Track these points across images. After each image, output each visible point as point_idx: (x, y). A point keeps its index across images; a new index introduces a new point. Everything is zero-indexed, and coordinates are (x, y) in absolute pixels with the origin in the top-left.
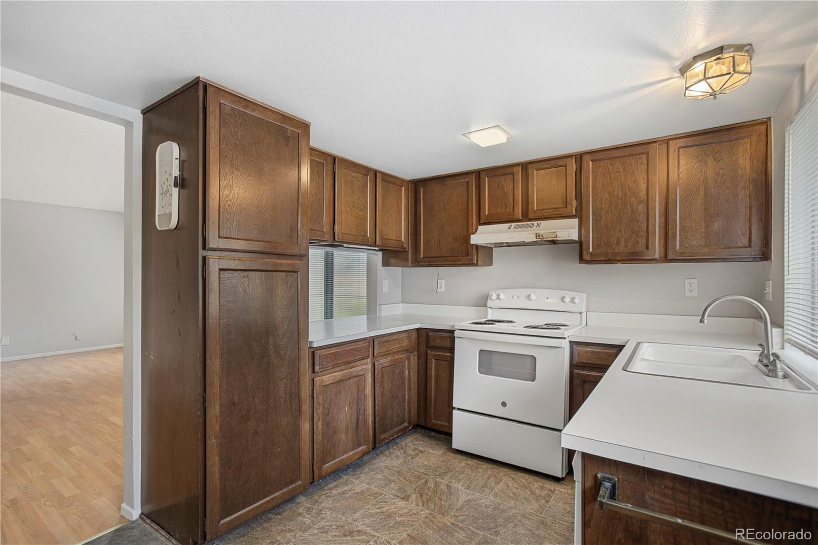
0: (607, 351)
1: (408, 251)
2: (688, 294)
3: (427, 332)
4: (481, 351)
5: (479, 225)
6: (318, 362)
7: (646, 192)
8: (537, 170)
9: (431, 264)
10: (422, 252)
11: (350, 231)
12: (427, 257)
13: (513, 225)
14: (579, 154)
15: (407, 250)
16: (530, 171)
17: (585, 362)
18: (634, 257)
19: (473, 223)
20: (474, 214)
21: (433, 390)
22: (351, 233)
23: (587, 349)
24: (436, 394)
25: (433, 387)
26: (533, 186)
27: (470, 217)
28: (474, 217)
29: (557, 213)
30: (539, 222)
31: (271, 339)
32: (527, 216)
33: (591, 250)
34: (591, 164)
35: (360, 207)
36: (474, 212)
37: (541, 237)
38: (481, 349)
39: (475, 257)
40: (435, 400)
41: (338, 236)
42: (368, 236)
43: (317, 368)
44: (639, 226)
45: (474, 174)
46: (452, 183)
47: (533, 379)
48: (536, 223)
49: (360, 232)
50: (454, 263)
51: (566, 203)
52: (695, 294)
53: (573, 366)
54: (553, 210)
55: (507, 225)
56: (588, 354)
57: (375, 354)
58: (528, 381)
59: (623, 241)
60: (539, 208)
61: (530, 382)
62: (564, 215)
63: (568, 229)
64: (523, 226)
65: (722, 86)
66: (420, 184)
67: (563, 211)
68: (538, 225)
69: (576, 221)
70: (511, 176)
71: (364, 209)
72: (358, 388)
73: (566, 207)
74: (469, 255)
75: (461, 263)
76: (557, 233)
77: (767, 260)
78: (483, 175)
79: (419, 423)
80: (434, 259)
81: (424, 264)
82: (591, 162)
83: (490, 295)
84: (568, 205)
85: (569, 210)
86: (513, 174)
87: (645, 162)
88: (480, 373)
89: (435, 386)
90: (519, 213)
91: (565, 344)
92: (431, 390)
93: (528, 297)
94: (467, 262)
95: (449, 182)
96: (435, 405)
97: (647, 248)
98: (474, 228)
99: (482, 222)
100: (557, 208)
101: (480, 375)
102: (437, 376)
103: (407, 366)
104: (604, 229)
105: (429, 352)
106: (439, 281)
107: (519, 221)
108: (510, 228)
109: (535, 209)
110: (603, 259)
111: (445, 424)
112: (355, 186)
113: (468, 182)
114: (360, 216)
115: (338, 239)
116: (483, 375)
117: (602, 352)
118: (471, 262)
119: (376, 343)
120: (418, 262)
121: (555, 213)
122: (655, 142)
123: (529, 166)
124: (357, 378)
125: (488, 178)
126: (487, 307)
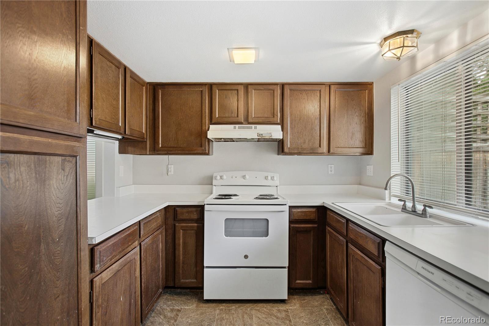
0: (310, 210)
1: (146, 142)
2: (330, 173)
3: (174, 208)
4: (227, 220)
5: (210, 125)
6: (98, 260)
7: (319, 113)
8: (255, 90)
9: (169, 152)
10: (160, 143)
11: (106, 118)
12: (165, 147)
13: (237, 126)
14: (281, 84)
15: (146, 140)
16: (250, 90)
17: (297, 218)
18: (313, 152)
19: (206, 122)
20: (207, 116)
21: (181, 255)
22: (107, 120)
23: (299, 210)
24: (184, 258)
25: (181, 253)
26: (252, 100)
27: (203, 117)
28: (207, 118)
29: (268, 120)
30: (256, 126)
31: (43, 246)
32: (248, 121)
33: (289, 146)
34: (289, 91)
35: (114, 97)
36: (207, 114)
37: (261, 136)
38: (227, 218)
39: (207, 148)
40: (183, 263)
41: (95, 121)
42: (120, 125)
43: (97, 267)
44: (315, 133)
45: (207, 86)
46: (189, 90)
47: (267, 234)
48: (253, 126)
49: (113, 120)
50: (190, 152)
51: (274, 115)
52: (333, 173)
53: (291, 222)
54: (266, 118)
55: (232, 126)
56: (299, 214)
57: (141, 235)
58: (263, 237)
59: (307, 141)
60: (256, 116)
61: (264, 238)
62: (272, 122)
63: (276, 132)
64: (244, 128)
65: (407, 53)
66: (159, 87)
67: (272, 120)
68: (255, 128)
69: (279, 127)
70: (236, 91)
71: (117, 98)
72: (130, 272)
73: (274, 117)
74: (203, 146)
75: (195, 152)
76: (272, 134)
77: (372, 155)
78: (214, 87)
79: (167, 285)
80: (171, 149)
81: (163, 152)
82: (289, 90)
83: (214, 176)
84: (275, 116)
85: (275, 119)
86: (238, 90)
87: (319, 95)
88: (227, 237)
89: (183, 252)
90: (242, 118)
91: (286, 208)
92: (179, 256)
93: (244, 177)
94: (201, 152)
95: (185, 88)
96: (183, 267)
97: (320, 146)
98: (207, 126)
99: (213, 122)
100: (268, 117)
101: (226, 237)
102: (184, 243)
103: (160, 240)
104: (297, 133)
105: (177, 224)
106: (169, 166)
107: (241, 123)
108: (235, 128)
109: (253, 117)
110: (296, 152)
111: (193, 280)
112: (110, 75)
113: (202, 91)
114: (114, 105)
115: (95, 124)
116: (229, 238)
117: (308, 211)
118: (204, 152)
119: (142, 224)
120: (155, 150)
121: (267, 120)
122: (324, 84)
123: (250, 86)
124: (129, 264)
125: (218, 90)
126: (212, 185)
